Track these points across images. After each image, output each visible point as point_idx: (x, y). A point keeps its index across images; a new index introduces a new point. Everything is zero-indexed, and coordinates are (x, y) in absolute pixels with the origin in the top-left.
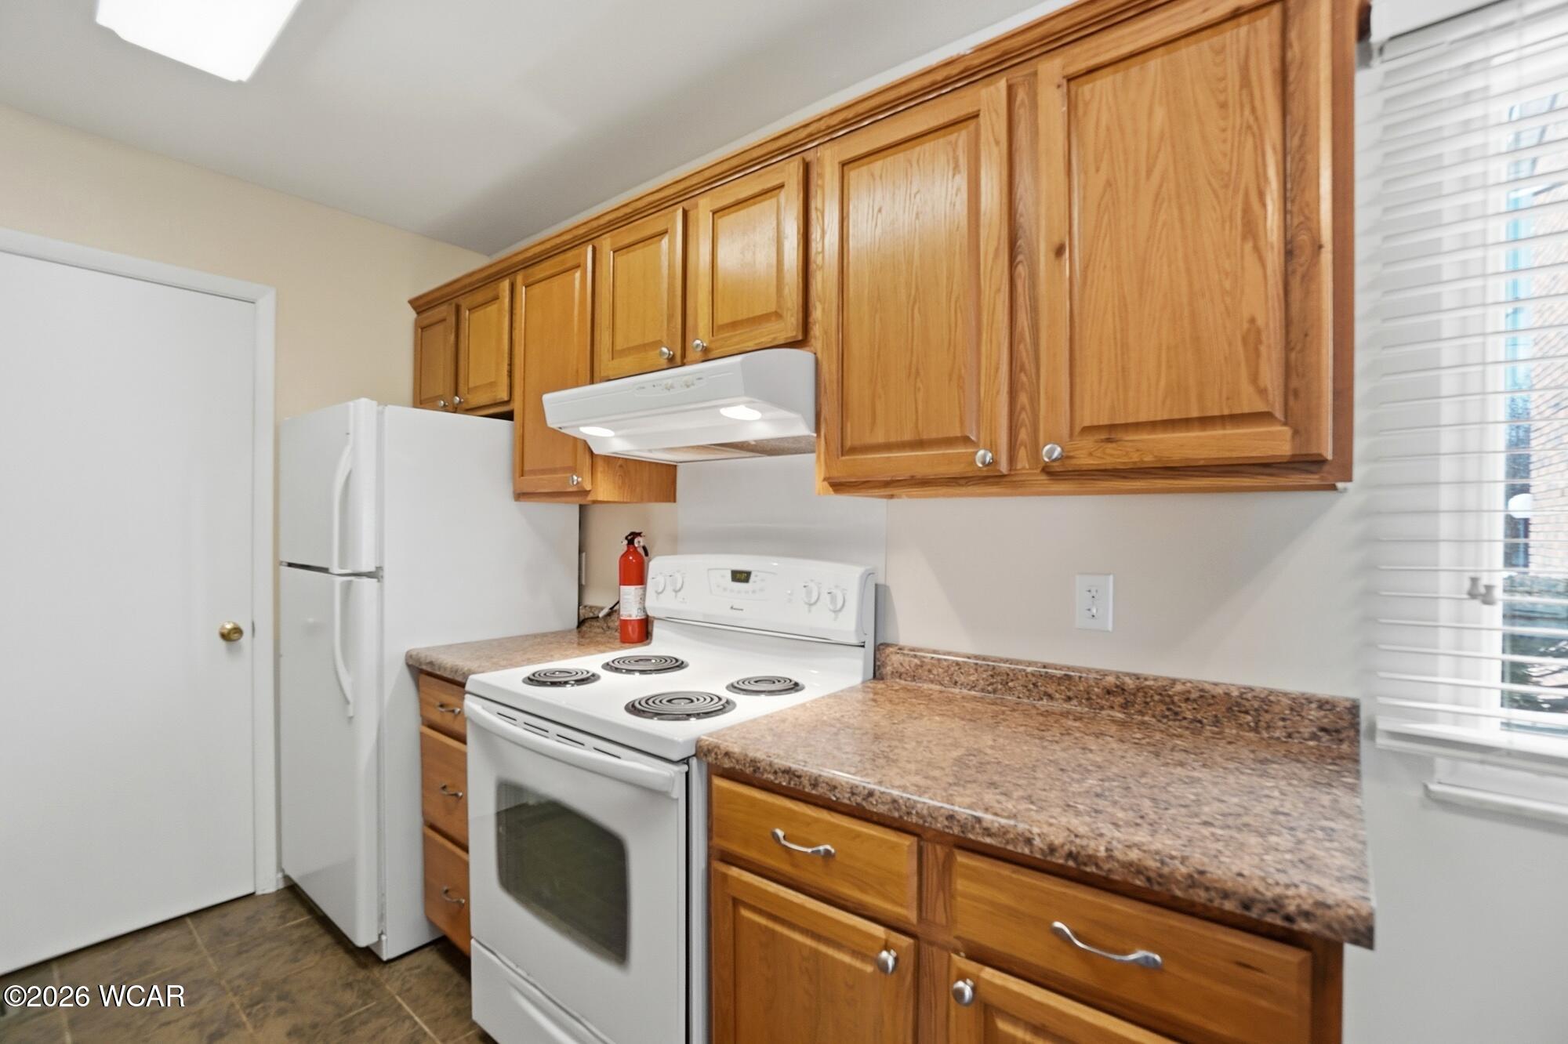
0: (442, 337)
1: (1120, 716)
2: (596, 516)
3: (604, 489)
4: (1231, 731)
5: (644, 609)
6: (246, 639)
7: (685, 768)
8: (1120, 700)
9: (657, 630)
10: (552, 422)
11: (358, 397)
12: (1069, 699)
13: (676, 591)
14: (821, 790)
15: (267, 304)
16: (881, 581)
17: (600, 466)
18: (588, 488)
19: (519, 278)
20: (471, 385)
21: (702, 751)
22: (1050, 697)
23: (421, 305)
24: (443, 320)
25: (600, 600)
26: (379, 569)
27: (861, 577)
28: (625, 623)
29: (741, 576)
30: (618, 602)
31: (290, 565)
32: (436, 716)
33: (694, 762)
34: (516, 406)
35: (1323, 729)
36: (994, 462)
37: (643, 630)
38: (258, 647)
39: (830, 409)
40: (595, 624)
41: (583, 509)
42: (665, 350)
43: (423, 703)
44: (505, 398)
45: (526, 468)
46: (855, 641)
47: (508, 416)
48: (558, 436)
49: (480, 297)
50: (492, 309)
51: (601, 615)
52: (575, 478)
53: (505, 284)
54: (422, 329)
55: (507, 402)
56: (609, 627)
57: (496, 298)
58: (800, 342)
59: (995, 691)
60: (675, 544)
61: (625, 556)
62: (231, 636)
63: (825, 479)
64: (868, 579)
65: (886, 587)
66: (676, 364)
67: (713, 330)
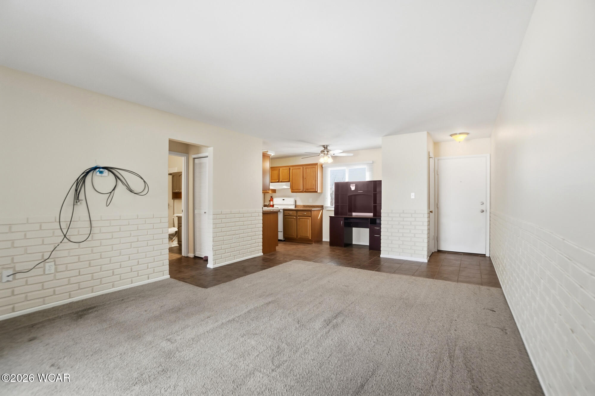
4: (318, 207)
8: (311, 207)
9: (275, 206)
13: (277, 201)
14: (291, 210)
18: (269, 192)
22: (307, 207)
25: (267, 204)
28: (271, 205)
29: (283, 200)
30: (269, 204)
35: (321, 207)
37: (273, 206)
39: (291, 187)
46: (293, 204)
58: (289, 181)
59: (304, 207)
61: (270, 199)
64: (294, 199)
65: (297, 201)
66: (278, 182)
67: (282, 179)
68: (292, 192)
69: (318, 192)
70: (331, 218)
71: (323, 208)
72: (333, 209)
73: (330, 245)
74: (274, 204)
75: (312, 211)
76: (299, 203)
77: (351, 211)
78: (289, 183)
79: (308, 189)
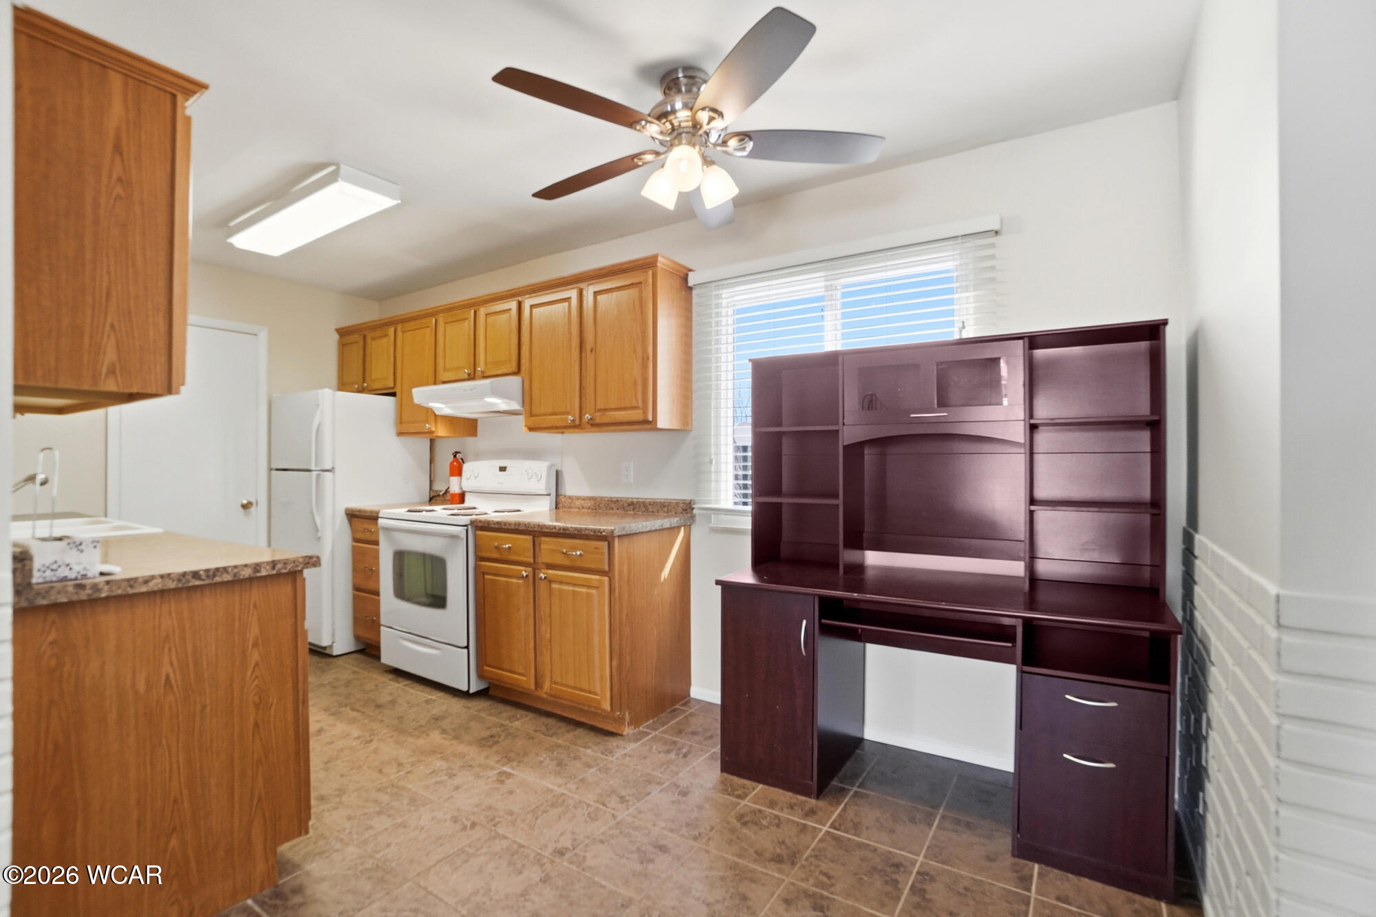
0: (355, 353)
1: (632, 513)
2: (438, 444)
3: (441, 431)
4: (661, 513)
5: (461, 489)
6: (253, 509)
7: (466, 528)
8: (632, 507)
9: (468, 498)
10: (417, 400)
11: (322, 388)
12: (618, 509)
13: (476, 478)
14: (507, 527)
15: (263, 335)
16: (559, 469)
17: (439, 421)
18: (434, 429)
19: (399, 328)
20: (373, 378)
21: (472, 522)
22: (612, 509)
23: (343, 333)
24: (357, 342)
25: (440, 487)
26: (333, 468)
27: (548, 466)
28: (453, 495)
29: (503, 469)
30: (448, 488)
31: (277, 470)
32: (360, 536)
33: (470, 527)
34: (398, 390)
35: (684, 510)
36: (573, 421)
37: (461, 498)
38: (260, 512)
39: (527, 399)
40: (438, 498)
41: (432, 441)
42: (466, 371)
43: (353, 531)
44: (392, 386)
45: (403, 420)
46: (545, 493)
47: (393, 394)
48: (419, 407)
49: (378, 333)
50: (385, 340)
51: (441, 493)
52: (427, 425)
53: (392, 330)
54: (343, 346)
55: (393, 388)
56: (445, 500)
57: (386, 336)
58: (517, 372)
59: (596, 509)
60: (478, 457)
61: (452, 464)
62: (246, 507)
63: (526, 426)
64: (550, 467)
65: (561, 471)
66: (471, 377)
67: (486, 364)
68: (531, 429)
69: (660, 425)
70: (730, 590)
71: (693, 517)
72: (747, 523)
73: (725, 769)
74: (464, 489)
75: (616, 540)
76: (575, 487)
77: (857, 541)
78: (514, 382)
79: (605, 410)
